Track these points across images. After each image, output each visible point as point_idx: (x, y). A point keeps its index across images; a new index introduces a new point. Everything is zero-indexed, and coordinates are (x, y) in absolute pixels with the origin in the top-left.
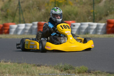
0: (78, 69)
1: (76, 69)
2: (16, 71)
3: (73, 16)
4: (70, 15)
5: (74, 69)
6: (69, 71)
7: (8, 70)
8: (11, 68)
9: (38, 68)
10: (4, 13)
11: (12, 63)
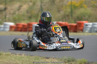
0: (79, 61)
1: (77, 61)
2: (28, 62)
3: (87, 17)
4: (84, 16)
5: (76, 61)
6: (72, 62)
7: (22, 61)
8: (24, 60)
9: (46, 60)
10: (30, 15)
11: (26, 56)
